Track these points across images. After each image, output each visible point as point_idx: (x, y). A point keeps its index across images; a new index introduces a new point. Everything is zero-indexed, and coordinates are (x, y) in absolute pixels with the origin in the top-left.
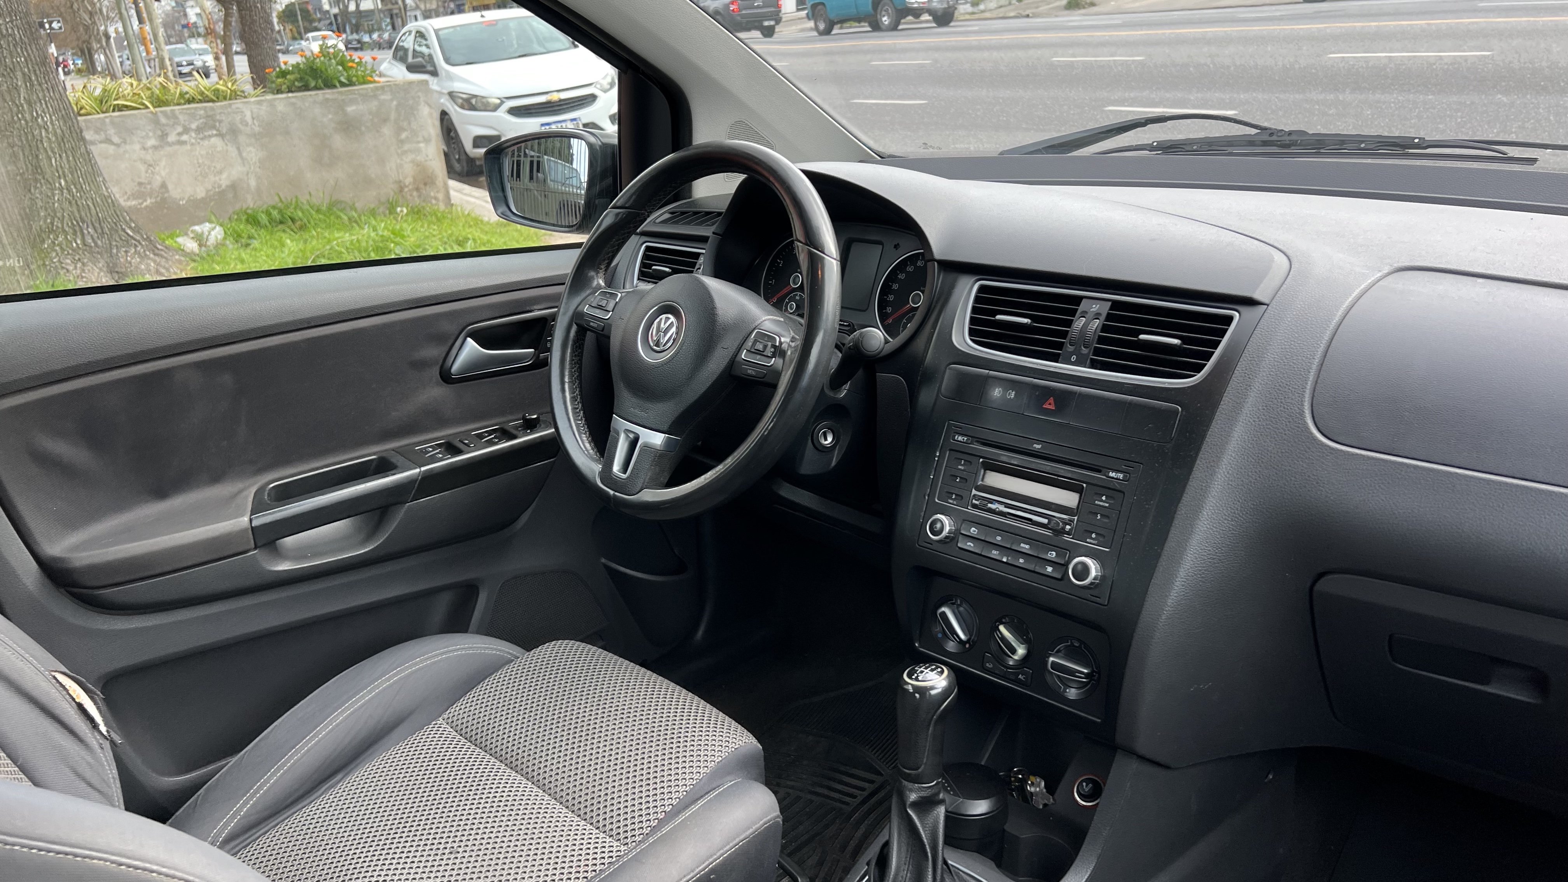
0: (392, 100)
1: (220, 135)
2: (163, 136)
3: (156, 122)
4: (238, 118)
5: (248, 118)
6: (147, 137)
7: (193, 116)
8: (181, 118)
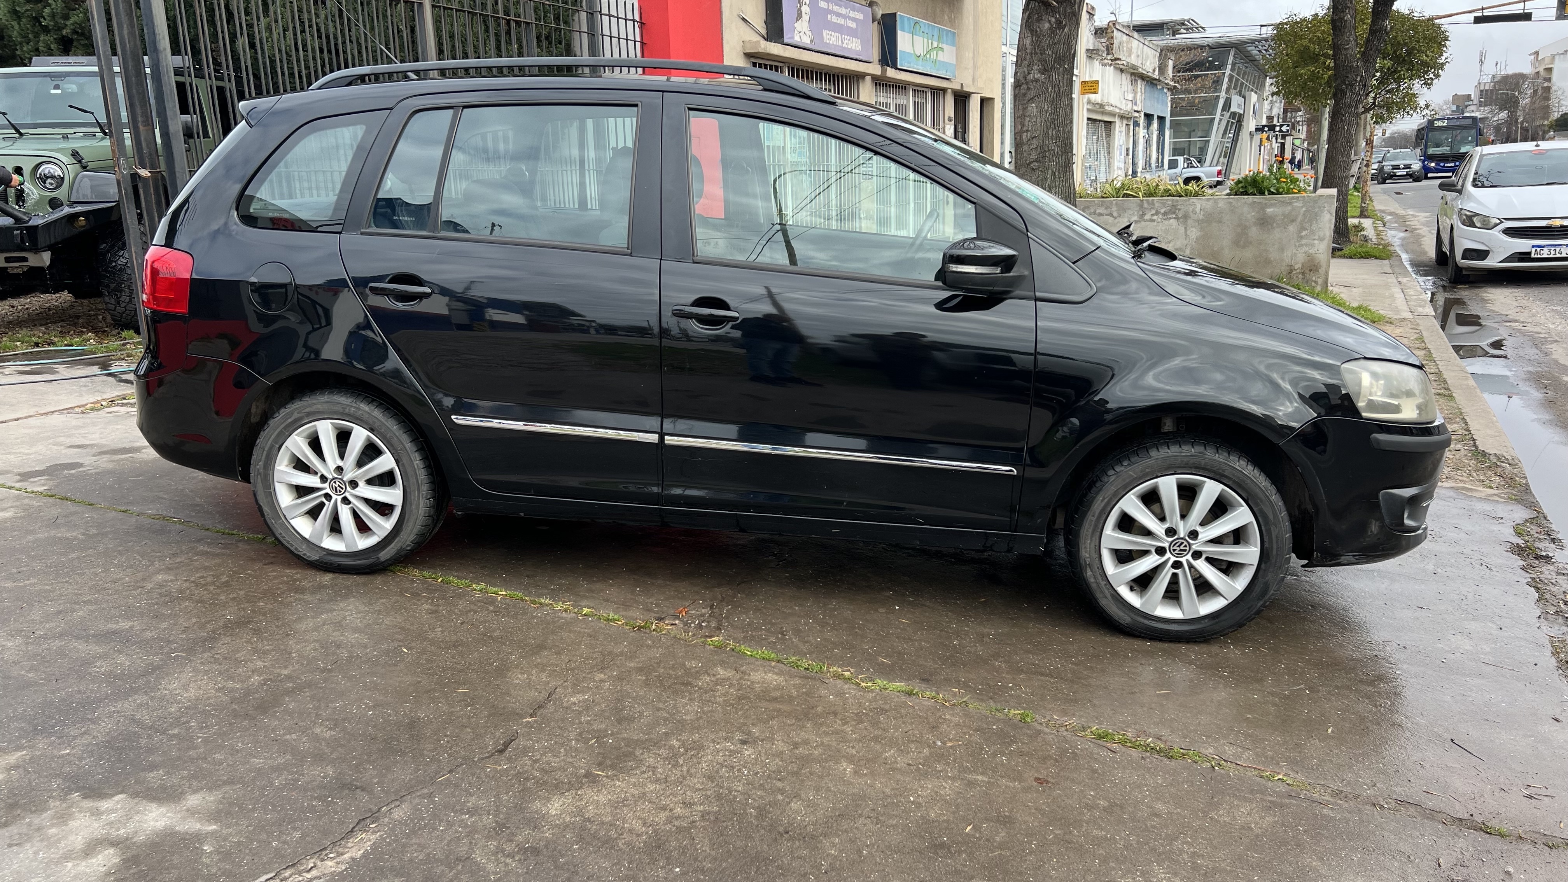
0: (1302, 207)
1: (1177, 218)
2: (1144, 215)
3: (1141, 206)
4: (1191, 209)
5: (1198, 210)
6: (1133, 214)
7: (1164, 205)
8: (1157, 205)
